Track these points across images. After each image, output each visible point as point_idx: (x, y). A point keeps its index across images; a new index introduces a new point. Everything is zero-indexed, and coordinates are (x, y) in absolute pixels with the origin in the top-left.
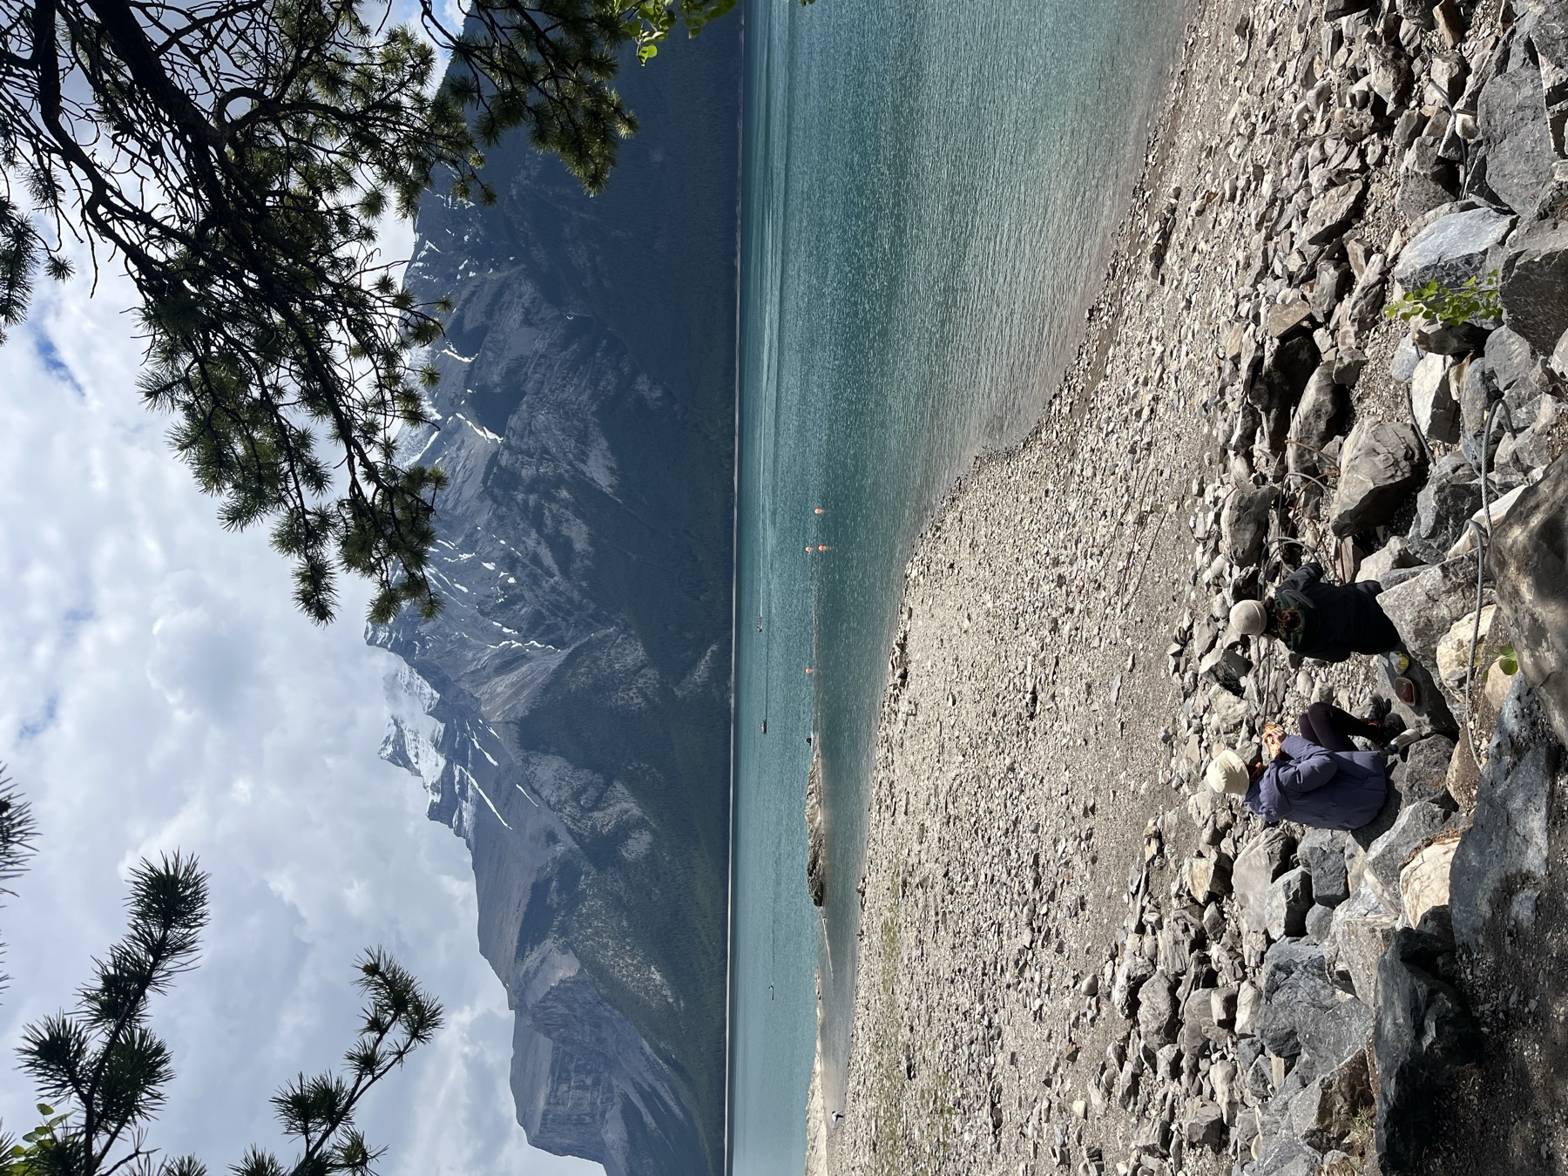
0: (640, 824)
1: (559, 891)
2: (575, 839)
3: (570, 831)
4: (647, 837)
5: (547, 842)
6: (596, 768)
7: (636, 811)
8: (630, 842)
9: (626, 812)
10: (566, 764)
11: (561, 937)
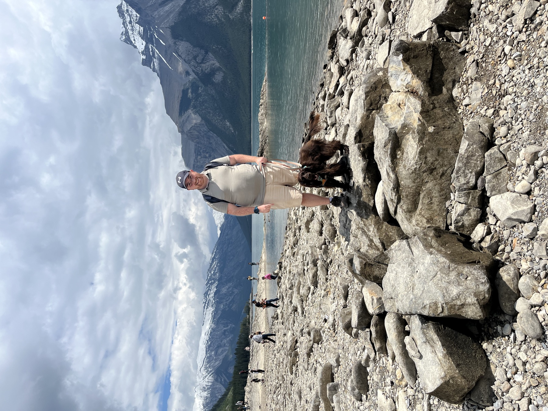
0: (219, 69)
1: (192, 93)
2: (196, 74)
3: (193, 71)
4: (222, 74)
5: (186, 75)
6: (202, 47)
7: (217, 64)
8: (216, 76)
9: (214, 64)
10: (190, 45)
11: (194, 109)
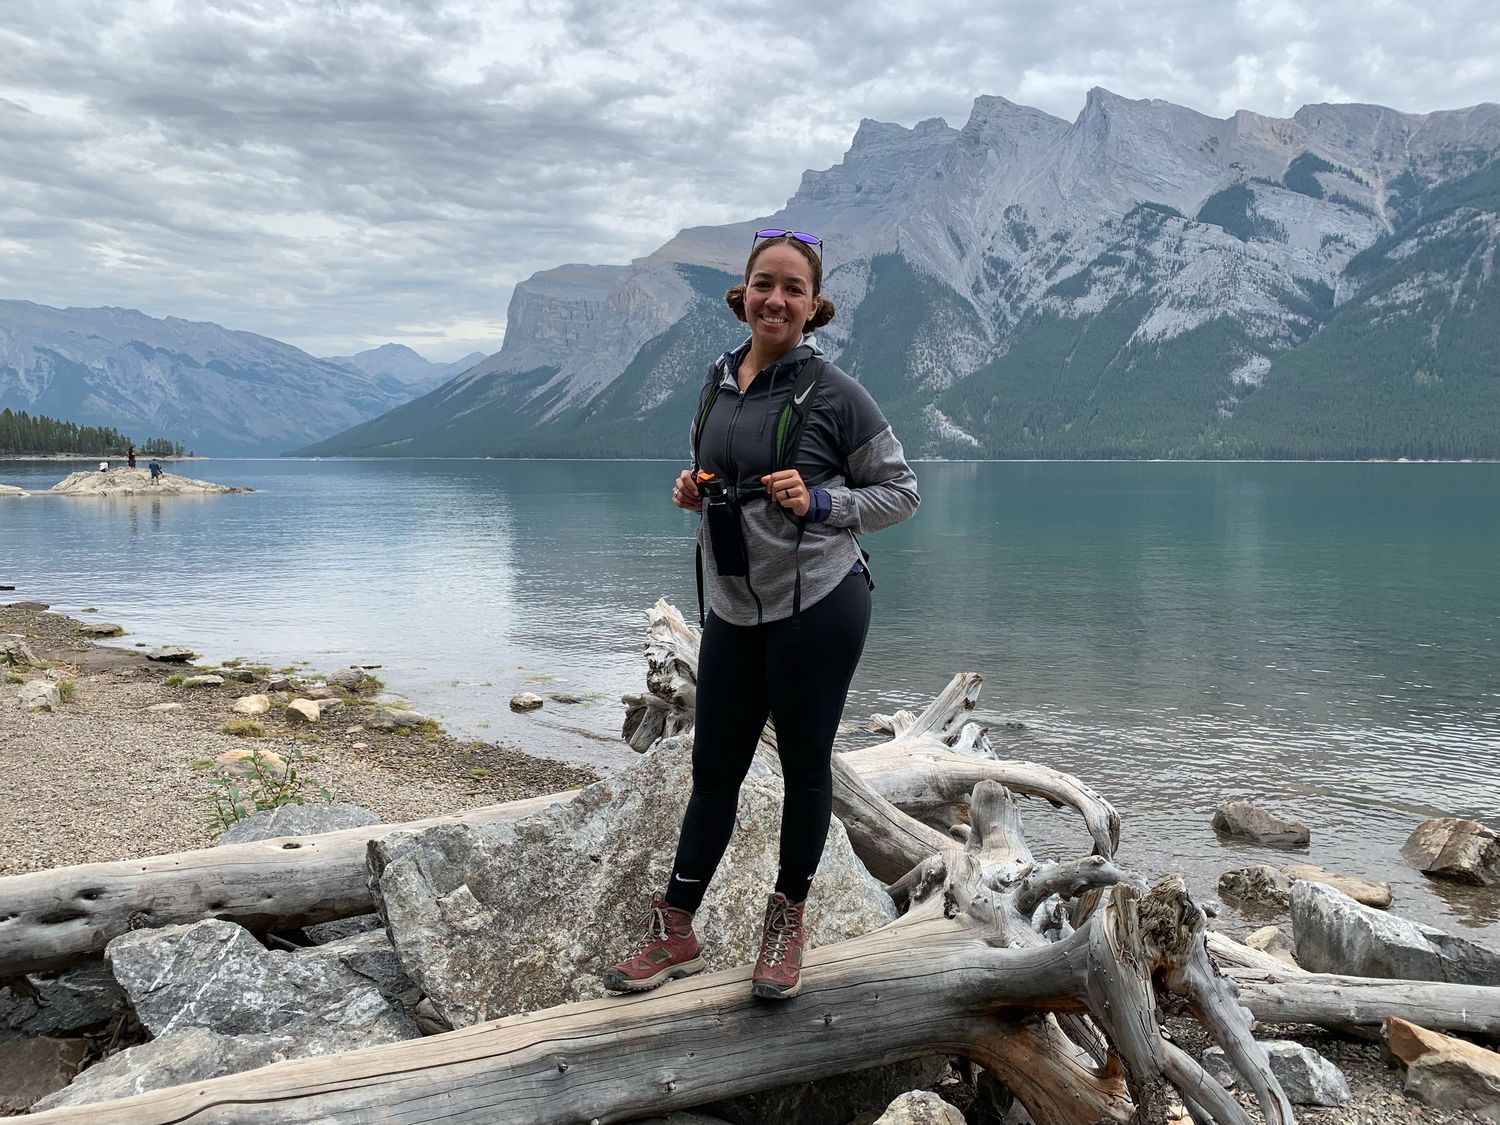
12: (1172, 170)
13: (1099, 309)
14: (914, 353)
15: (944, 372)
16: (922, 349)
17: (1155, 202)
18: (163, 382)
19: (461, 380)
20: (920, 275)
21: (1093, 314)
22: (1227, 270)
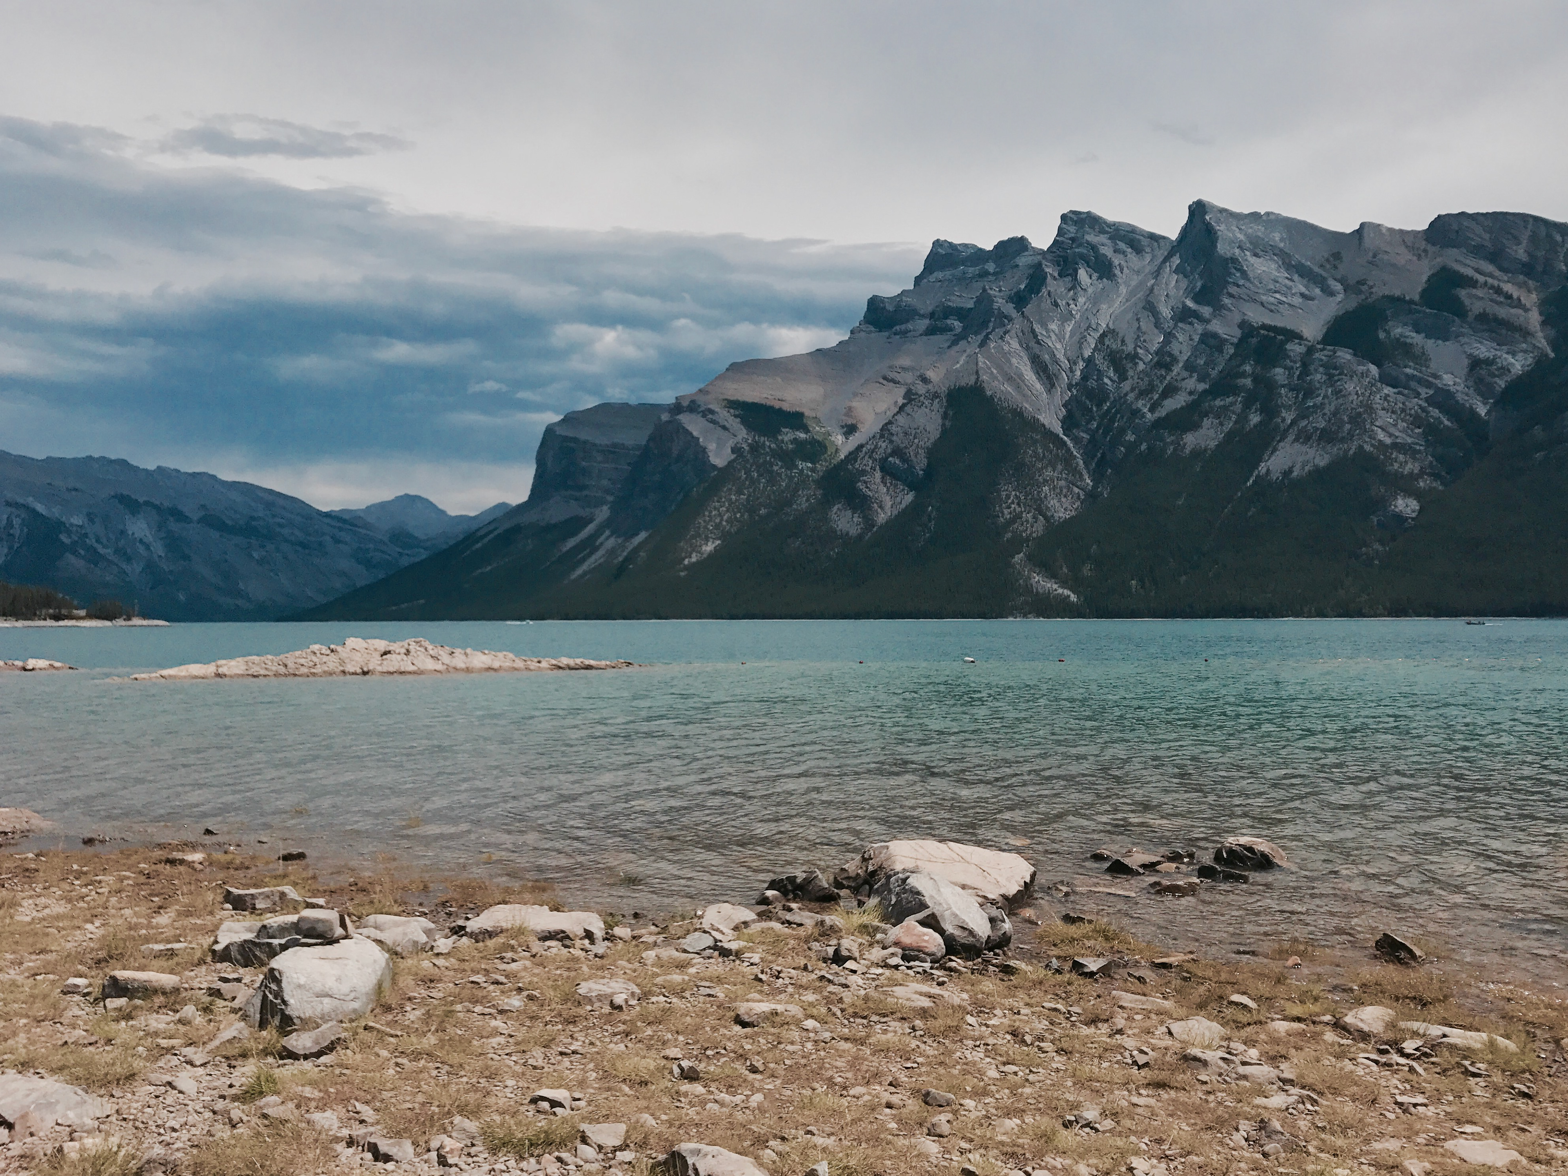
0: (869, 523)
1: (795, 441)
2: (850, 453)
3: (860, 447)
4: (854, 531)
5: (846, 425)
6: (929, 471)
7: (882, 518)
8: (849, 513)
9: (881, 507)
10: (932, 440)
11: (749, 445)
12: (1290, 288)
13: (1213, 444)
14: (999, 495)
15: (1034, 517)
16: (1009, 492)
17: (1273, 324)
18: (149, 538)
19: (482, 532)
20: (1003, 408)
21: (1206, 450)
22: (1361, 398)
